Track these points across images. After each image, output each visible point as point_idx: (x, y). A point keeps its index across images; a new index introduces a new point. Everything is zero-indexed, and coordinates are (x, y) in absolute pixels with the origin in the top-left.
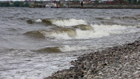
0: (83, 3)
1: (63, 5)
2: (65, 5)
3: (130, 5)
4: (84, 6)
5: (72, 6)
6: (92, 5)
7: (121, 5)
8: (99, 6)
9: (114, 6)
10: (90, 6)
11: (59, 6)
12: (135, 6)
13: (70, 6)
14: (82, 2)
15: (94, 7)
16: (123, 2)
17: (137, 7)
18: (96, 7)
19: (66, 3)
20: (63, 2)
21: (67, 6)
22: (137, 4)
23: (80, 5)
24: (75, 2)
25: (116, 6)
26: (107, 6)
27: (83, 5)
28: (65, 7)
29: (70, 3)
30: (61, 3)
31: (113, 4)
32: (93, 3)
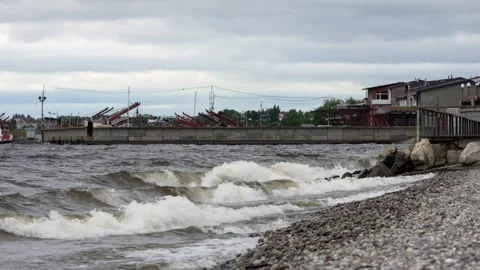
0: (95, 125)
1: (25, 134)
2: (30, 134)
3: (256, 131)
4: (97, 136)
5: (57, 136)
6: (124, 135)
7: (226, 133)
8: (150, 135)
9: (199, 135)
10: (117, 135)
11: (11, 137)
12: (273, 135)
13: (49, 136)
14: (90, 124)
15: (130, 139)
16: (232, 123)
17: (278, 138)
18: (138, 139)
19: (35, 125)
20: (25, 124)
21: (39, 137)
22: (280, 129)
23: (84, 135)
24: (66, 125)
25: (209, 134)
26: (175, 136)
27: (94, 133)
28: (31, 141)
29: (48, 126)
30: (19, 126)
32: (129, 125)
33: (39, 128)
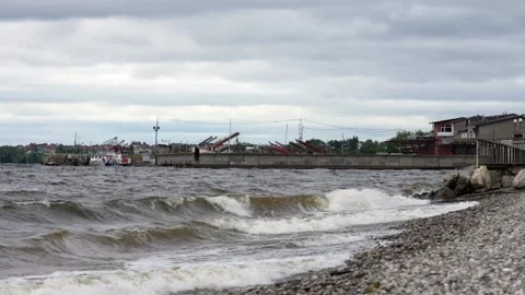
0: (201, 151)
1: (141, 159)
2: (146, 158)
3: (337, 158)
4: (203, 160)
5: (169, 160)
6: (226, 159)
7: (312, 159)
8: (248, 161)
9: (289, 160)
10: (219, 160)
11: (129, 161)
12: (353, 161)
13: (162, 160)
14: (197, 150)
15: (232, 163)
16: (318, 150)
17: (357, 164)
18: (237, 163)
19: (150, 151)
20: (141, 150)
21: (154, 161)
22: (359, 156)
23: (192, 159)
24: (177, 150)
25: (297, 160)
26: (270, 161)
27: (201, 158)
28: (147, 163)
29: (161, 151)
30: (136, 152)
31: (287, 155)
32: (230, 152)
33: (153, 154)
